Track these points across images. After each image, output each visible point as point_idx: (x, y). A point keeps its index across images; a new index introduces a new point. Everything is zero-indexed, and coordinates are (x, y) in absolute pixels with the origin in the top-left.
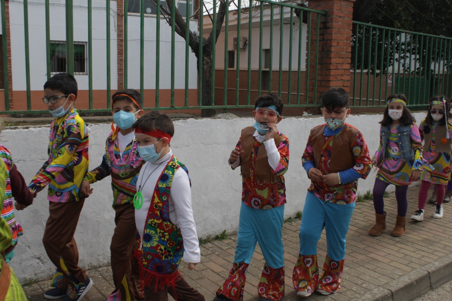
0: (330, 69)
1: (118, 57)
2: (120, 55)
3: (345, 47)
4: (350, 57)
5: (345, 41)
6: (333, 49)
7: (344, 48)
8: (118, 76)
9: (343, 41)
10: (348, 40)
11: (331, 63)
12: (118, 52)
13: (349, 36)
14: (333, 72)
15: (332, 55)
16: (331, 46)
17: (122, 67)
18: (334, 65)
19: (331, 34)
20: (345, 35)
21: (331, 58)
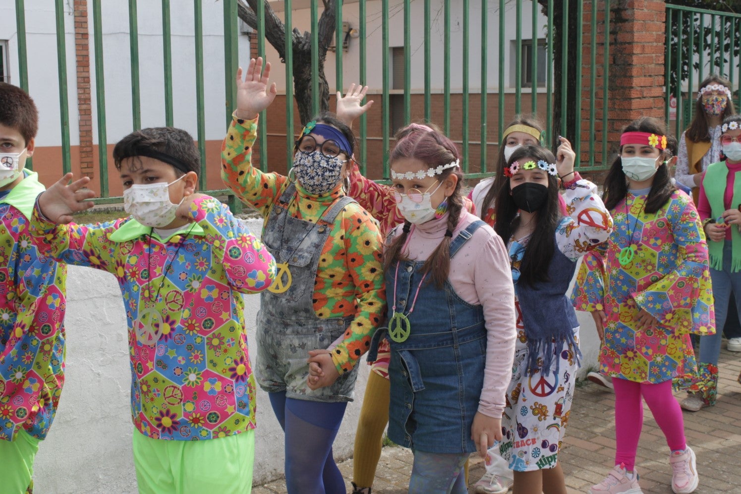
0: (631, 99)
1: (77, 72)
2: (82, 68)
3: (654, 55)
4: (663, 74)
5: (655, 44)
6: (635, 60)
7: (652, 57)
8: (81, 115)
9: (650, 44)
10: (659, 42)
11: (632, 88)
12: (77, 61)
13: (660, 33)
14: (635, 104)
15: (635, 72)
16: (631, 54)
17: (87, 95)
18: (637, 90)
19: (632, 32)
20: (654, 33)
21: (631, 77)
